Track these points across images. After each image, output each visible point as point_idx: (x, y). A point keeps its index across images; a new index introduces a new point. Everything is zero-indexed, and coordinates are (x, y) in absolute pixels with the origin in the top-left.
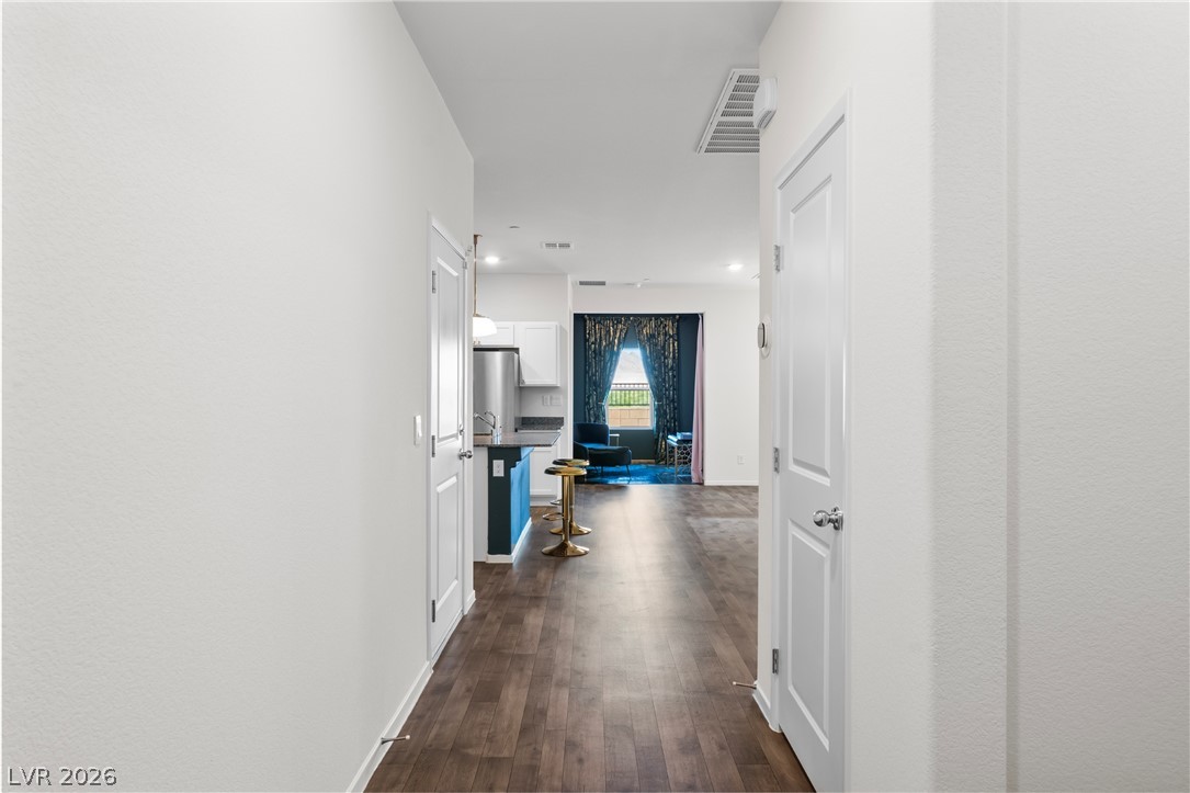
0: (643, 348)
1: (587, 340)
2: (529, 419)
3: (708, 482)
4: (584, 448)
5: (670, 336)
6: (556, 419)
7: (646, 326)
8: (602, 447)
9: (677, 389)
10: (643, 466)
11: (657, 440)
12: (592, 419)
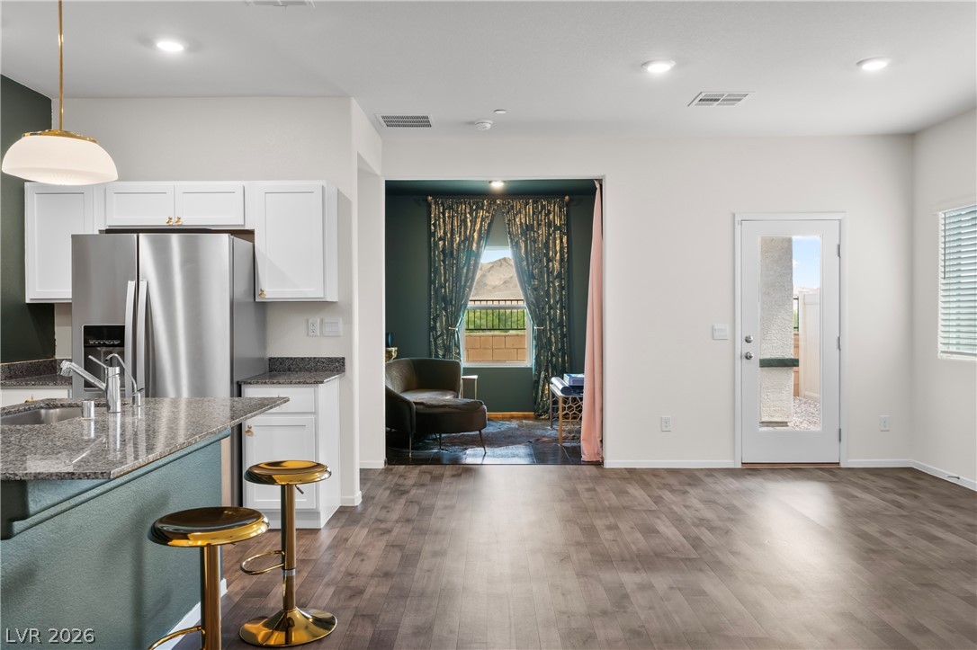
0: (516, 245)
1: (431, 234)
2: (282, 360)
3: (611, 462)
4: (408, 403)
5: (557, 228)
6: (331, 360)
7: (520, 212)
8: (448, 398)
9: (567, 306)
10: (514, 424)
11: (537, 382)
12: (441, 353)
